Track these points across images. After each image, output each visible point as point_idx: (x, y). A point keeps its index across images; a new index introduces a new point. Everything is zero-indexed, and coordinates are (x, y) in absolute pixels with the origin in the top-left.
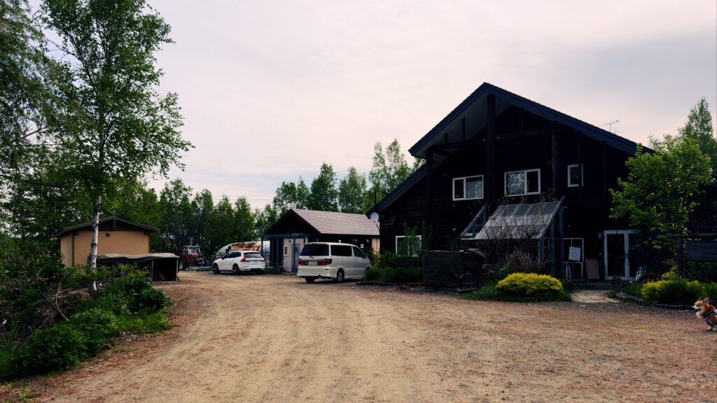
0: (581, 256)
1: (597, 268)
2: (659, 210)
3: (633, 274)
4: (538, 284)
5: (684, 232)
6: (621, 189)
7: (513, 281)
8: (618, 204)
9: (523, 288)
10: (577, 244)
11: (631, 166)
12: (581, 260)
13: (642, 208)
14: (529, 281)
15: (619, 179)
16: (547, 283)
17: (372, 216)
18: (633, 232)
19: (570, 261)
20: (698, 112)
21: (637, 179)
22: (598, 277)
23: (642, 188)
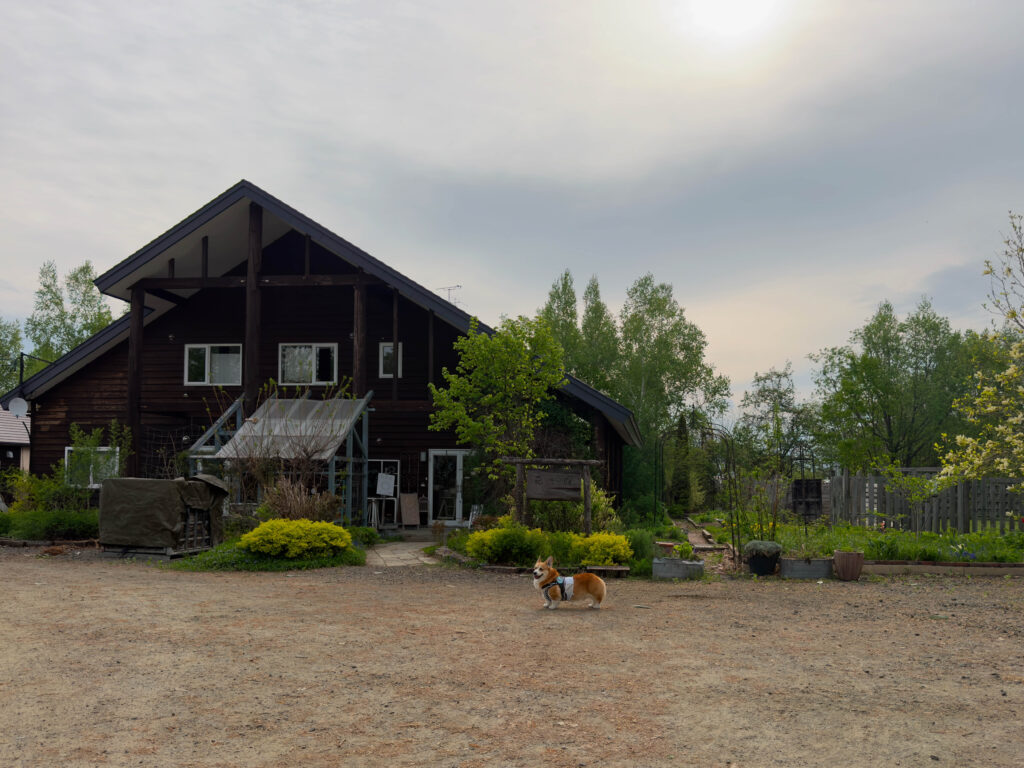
0: (395, 489)
1: (418, 508)
2: (497, 421)
3: (466, 515)
4: (310, 538)
5: (528, 456)
6: (446, 385)
7: (267, 534)
8: (441, 408)
9: (284, 546)
10: (390, 469)
11: (462, 350)
12: (395, 495)
13: (473, 416)
14: (294, 533)
15: (445, 368)
16: (325, 535)
17: (12, 404)
18: (467, 453)
19: (379, 496)
20: (561, 289)
21: (469, 372)
22: (417, 521)
23: (475, 387)
